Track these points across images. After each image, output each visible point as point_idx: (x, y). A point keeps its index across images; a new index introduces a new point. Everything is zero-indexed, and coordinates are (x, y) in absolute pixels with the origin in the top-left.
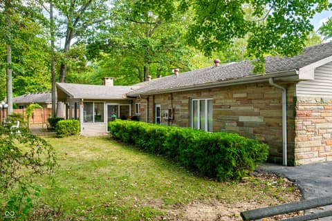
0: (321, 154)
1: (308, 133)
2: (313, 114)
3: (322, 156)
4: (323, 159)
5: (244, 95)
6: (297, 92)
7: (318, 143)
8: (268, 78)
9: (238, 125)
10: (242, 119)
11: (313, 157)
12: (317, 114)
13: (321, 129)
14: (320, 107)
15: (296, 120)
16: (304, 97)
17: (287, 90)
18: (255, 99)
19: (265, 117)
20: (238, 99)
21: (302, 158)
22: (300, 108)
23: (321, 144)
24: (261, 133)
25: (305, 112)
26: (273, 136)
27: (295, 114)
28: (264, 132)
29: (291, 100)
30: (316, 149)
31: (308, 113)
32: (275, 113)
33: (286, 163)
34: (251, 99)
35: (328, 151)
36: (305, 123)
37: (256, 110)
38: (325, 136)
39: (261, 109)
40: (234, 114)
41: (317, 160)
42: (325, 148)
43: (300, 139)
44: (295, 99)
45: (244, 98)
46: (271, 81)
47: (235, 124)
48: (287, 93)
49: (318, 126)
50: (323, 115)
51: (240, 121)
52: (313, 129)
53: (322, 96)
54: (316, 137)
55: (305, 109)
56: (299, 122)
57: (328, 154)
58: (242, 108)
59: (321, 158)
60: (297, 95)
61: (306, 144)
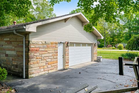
0: (45, 70)
1: (37, 60)
2: (40, 49)
3: (46, 71)
4: (47, 72)
5: (8, 39)
6: (30, 38)
8: (13, 30)
9: (6, 56)
10: (8, 52)
11: (41, 72)
12: (43, 49)
13: (45, 57)
14: (44, 46)
15: (29, 53)
16: (34, 41)
17: (25, 37)
18: (13, 42)
19: (17, 51)
20: (6, 41)
21: (33, 73)
22: (32, 46)
23: (45, 65)
24: (15, 60)
25: (35, 49)
26: (20, 62)
27: (29, 50)
28: (16, 60)
29: (27, 42)
30: (42, 67)
31: (37, 49)
32: (20, 49)
33: (25, 77)
34: (11, 42)
35: (49, 68)
36: (35, 54)
37: (13, 48)
38: (48, 60)
39: (15, 47)
40: (4, 49)
41: (43, 73)
42: (47, 66)
43: (32, 63)
44: (29, 42)
45: (9, 41)
46: (14, 32)
47: (4, 55)
48: (26, 38)
49: (43, 55)
50: (46, 50)
51: (7, 53)
52: (41, 57)
53: (45, 41)
54: (42, 61)
55: (35, 47)
56: (31, 54)
57: (49, 69)
58: (7, 46)
59: (46, 72)
60: (30, 40)
61: (36, 65)
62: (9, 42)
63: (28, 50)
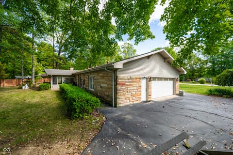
0: (131, 101)
1: (124, 92)
2: (126, 83)
4: (132, 103)
6: (118, 74)
7: (129, 96)
10: (102, 85)
11: (127, 103)
12: (128, 83)
14: (129, 80)
15: (117, 86)
16: (121, 76)
17: (114, 73)
18: (105, 77)
19: (108, 85)
20: (101, 76)
21: (120, 103)
22: (119, 81)
26: (110, 93)
28: (108, 91)
29: (115, 77)
30: (128, 99)
31: (124, 83)
32: (110, 83)
33: (114, 106)
35: (134, 99)
36: (122, 88)
37: (105, 81)
38: (133, 93)
39: (107, 81)
40: (100, 83)
41: (129, 103)
42: (132, 98)
43: (119, 95)
44: (117, 76)
46: (105, 68)
47: (100, 87)
49: (129, 89)
50: (131, 84)
52: (126, 90)
53: (131, 76)
54: (128, 94)
55: (122, 82)
56: (119, 87)
58: (102, 80)
61: (123, 97)
62: (103, 77)
63: (116, 84)
